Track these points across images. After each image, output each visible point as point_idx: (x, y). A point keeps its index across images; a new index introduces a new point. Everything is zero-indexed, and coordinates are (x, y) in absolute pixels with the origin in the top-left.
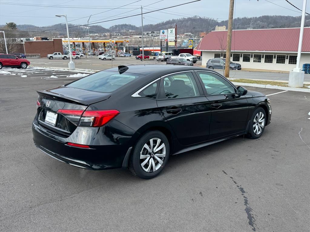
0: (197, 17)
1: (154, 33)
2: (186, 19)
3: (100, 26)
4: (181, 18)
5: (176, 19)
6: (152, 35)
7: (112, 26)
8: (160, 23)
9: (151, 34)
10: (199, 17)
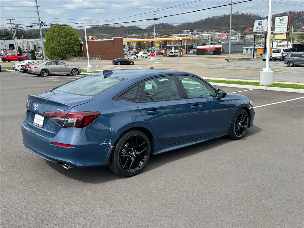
0: (239, 13)
1: (193, 31)
2: (227, 15)
3: (137, 26)
4: (221, 15)
5: (216, 16)
6: (192, 34)
7: (149, 26)
8: (198, 21)
9: (191, 32)
10: (241, 13)
